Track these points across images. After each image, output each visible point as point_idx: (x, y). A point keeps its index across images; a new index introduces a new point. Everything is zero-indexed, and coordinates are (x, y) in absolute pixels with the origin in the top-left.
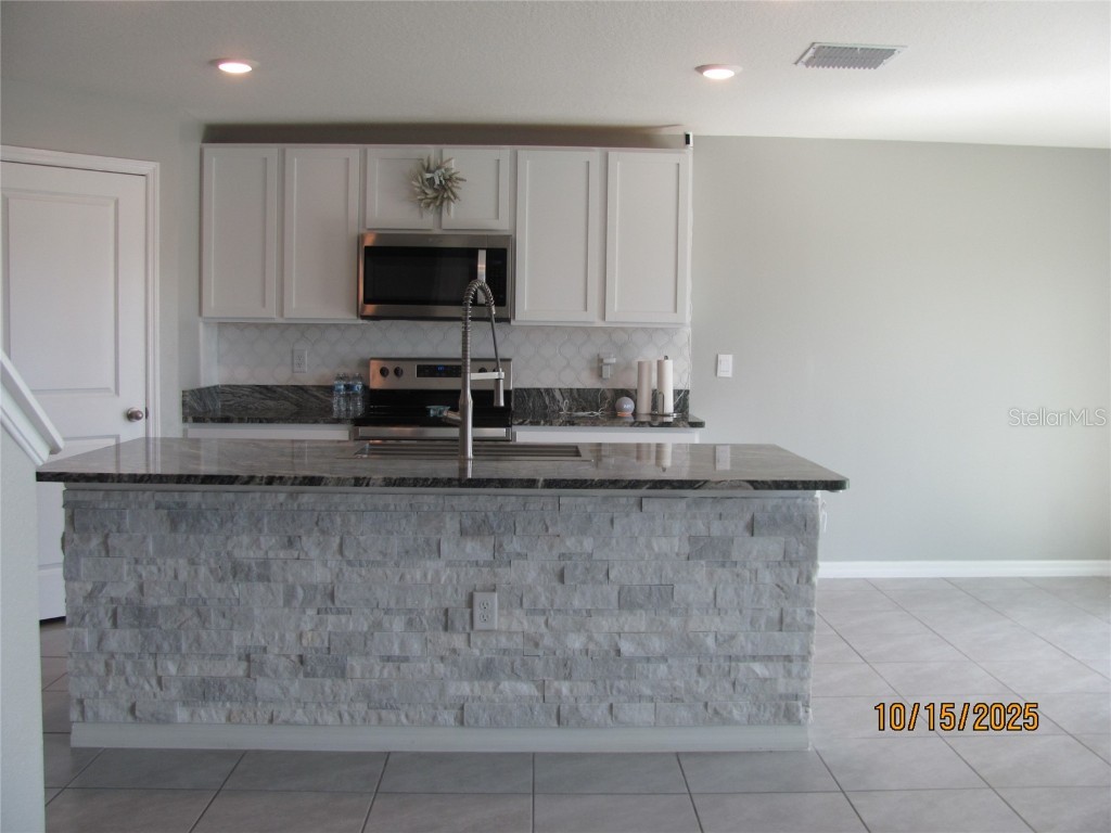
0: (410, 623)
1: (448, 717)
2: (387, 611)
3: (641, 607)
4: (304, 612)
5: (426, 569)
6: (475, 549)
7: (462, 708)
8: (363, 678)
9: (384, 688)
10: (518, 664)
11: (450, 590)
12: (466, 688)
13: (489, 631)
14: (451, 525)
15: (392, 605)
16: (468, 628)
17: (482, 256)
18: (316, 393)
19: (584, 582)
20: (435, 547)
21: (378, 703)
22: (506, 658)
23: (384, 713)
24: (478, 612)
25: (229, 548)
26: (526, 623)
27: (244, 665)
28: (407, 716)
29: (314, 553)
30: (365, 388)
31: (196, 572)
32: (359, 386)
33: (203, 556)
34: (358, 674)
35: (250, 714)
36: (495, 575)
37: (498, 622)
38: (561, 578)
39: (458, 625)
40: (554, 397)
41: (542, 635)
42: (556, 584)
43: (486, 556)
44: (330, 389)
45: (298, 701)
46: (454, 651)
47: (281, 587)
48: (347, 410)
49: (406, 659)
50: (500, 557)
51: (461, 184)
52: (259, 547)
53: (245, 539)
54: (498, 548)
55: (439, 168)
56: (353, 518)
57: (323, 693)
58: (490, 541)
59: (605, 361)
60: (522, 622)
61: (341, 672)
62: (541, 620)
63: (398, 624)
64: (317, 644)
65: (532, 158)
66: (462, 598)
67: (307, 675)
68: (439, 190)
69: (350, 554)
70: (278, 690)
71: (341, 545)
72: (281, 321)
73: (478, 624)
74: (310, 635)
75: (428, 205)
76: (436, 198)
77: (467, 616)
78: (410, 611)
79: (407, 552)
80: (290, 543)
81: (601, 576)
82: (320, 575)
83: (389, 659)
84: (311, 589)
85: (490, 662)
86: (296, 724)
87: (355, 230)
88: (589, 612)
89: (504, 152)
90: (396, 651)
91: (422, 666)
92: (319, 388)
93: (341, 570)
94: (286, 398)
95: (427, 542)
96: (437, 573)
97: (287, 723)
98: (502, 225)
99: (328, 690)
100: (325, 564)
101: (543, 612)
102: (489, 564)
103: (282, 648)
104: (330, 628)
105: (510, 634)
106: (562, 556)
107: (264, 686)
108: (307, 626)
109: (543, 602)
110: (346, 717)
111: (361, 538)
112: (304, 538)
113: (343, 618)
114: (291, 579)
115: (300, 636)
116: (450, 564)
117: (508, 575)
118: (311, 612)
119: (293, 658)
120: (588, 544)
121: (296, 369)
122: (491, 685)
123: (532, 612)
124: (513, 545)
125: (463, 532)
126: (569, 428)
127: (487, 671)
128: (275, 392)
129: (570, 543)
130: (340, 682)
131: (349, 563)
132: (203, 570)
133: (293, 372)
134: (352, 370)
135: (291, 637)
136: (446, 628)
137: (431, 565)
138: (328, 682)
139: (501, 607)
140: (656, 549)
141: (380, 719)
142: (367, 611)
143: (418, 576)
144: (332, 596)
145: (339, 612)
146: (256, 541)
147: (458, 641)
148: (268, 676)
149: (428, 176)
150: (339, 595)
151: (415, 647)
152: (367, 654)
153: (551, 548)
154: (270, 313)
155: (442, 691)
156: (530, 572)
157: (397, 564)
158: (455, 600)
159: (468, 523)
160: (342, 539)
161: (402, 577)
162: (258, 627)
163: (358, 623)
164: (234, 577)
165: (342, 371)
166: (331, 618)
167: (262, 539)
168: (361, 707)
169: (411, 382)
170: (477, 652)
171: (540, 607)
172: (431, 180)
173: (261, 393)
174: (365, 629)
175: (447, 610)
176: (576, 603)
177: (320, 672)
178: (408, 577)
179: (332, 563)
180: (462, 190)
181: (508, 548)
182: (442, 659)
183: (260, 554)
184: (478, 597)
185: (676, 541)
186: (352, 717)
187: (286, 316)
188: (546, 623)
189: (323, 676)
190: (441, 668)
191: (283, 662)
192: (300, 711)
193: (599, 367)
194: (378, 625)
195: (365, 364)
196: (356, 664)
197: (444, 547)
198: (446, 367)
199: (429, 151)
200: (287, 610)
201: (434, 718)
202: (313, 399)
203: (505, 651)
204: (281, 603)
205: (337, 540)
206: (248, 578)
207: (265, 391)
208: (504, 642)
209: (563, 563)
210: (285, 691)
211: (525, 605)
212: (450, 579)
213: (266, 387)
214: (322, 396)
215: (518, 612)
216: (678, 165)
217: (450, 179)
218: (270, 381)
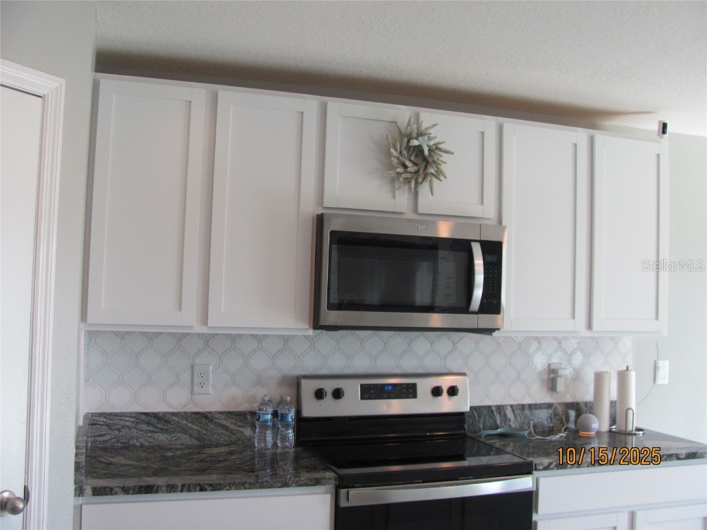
17: (478, 251)
18: (224, 422)
30: (298, 412)
32: (291, 416)
40: (505, 415)
44: (249, 417)
48: (275, 445)
51: (445, 157)
55: (423, 134)
65: (519, 131)
72: (204, 330)
76: (417, 172)
87: (311, 209)
92: (229, 414)
94: (184, 430)
98: (485, 212)
121: (197, 389)
128: (168, 422)
133: (192, 393)
134: (271, 391)
149: (415, 143)
154: (188, 320)
165: (261, 393)
169: (354, 406)
173: (148, 424)
180: (448, 165)
187: (210, 325)
195: (296, 383)
198: (395, 385)
202: (220, 430)
207: (154, 421)
213: (155, 415)
214: (233, 427)
216: (658, 155)
217: (435, 149)
218: (161, 408)
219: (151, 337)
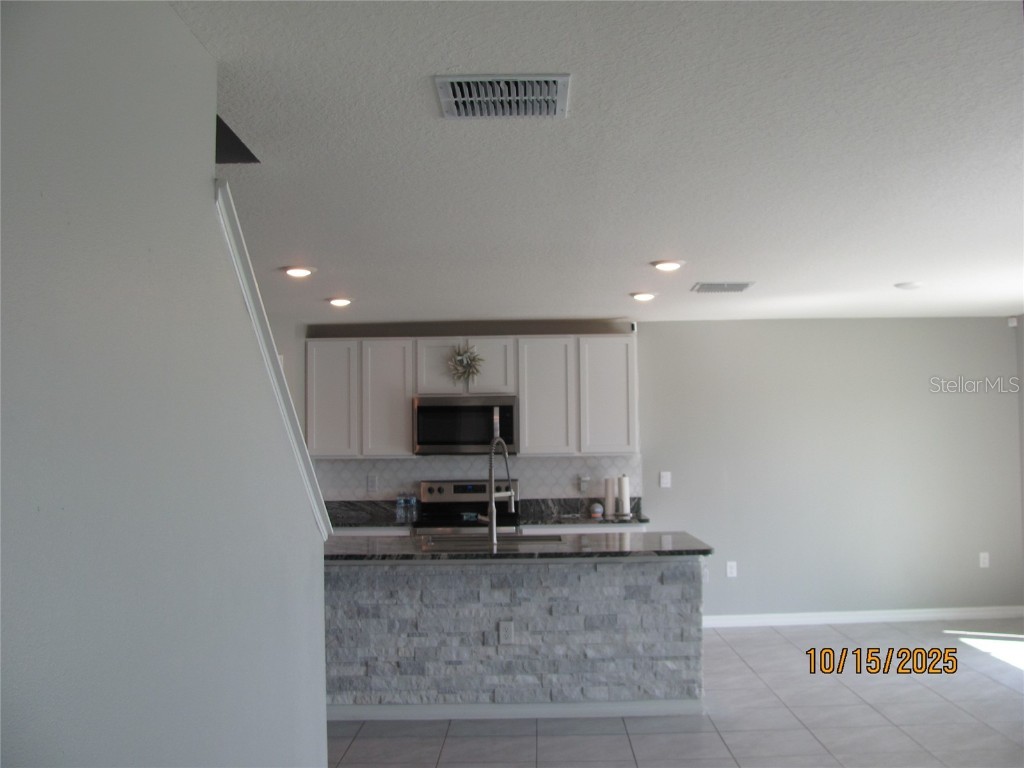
0: (462, 641)
1: (485, 697)
2: (449, 634)
3: (598, 628)
4: (400, 636)
5: (470, 609)
6: (500, 596)
7: (494, 692)
8: (435, 674)
9: (448, 680)
10: (526, 664)
11: (485, 620)
12: (495, 680)
13: (509, 645)
14: (486, 582)
15: (452, 630)
16: (496, 643)
17: (496, 411)
18: (384, 506)
19: (564, 614)
20: (476, 596)
21: (444, 690)
22: (520, 661)
23: (447, 696)
24: (502, 633)
25: (356, 598)
26: (531, 641)
27: (364, 669)
28: (461, 697)
29: (406, 600)
30: (418, 502)
31: (336, 613)
32: (414, 501)
33: (340, 604)
34: (432, 672)
35: (367, 699)
36: (512, 611)
37: (514, 639)
38: (550, 612)
39: (491, 641)
40: (548, 505)
41: (540, 647)
42: (547, 616)
43: (506, 600)
44: (394, 503)
45: (396, 689)
46: (488, 657)
47: (386, 621)
48: (406, 517)
49: (460, 663)
50: (514, 601)
51: (481, 363)
52: (373, 597)
53: (365, 594)
54: (513, 595)
55: (466, 352)
56: (428, 580)
57: (411, 684)
58: (508, 591)
59: (583, 479)
60: (528, 639)
61: (422, 671)
62: (539, 637)
63: (455, 642)
64: (408, 655)
65: (529, 344)
66: (493, 625)
67: (401, 673)
68: (466, 367)
69: (426, 601)
70: (384, 683)
71: (421, 596)
72: (360, 457)
73: (502, 641)
74: (403, 650)
75: (459, 378)
76: (465, 372)
77: (496, 637)
78: (462, 633)
79: (460, 599)
80: (392, 595)
81: (574, 611)
82: (409, 613)
83: (450, 663)
84: (404, 622)
85: (510, 663)
86: (395, 704)
87: (410, 394)
88: (567, 632)
89: (508, 341)
90: (454, 658)
91: (470, 667)
92: (386, 502)
93: (421, 610)
94: (363, 510)
95: (472, 592)
96: (478, 611)
97: (389, 703)
98: (509, 389)
99: (414, 683)
100: (412, 607)
101: (540, 633)
102: (508, 605)
103: (386, 658)
104: (415, 645)
105: (521, 646)
106: (551, 599)
107: (376, 681)
108: (401, 644)
109: (540, 627)
110: (425, 699)
111: (434, 591)
112: (400, 592)
113: (423, 639)
114: (392, 616)
115: (398, 651)
116: (485, 605)
117: (519, 611)
118: (404, 636)
119: (393, 664)
120: (566, 592)
121: (370, 489)
122: (510, 677)
123: (534, 633)
124: (522, 593)
125: (493, 586)
126: (557, 525)
127: (508, 669)
128: (355, 505)
129: (555, 591)
130: (421, 677)
131: (426, 606)
132: (340, 613)
133: (367, 491)
134: (408, 490)
135: (392, 651)
136: (483, 644)
137: (474, 606)
138: (414, 678)
139: (516, 630)
140: (606, 593)
141: (445, 700)
142: (437, 634)
143: (467, 612)
144: (416, 626)
145: (420, 635)
146: (371, 596)
147: (491, 651)
148: (378, 674)
149: (459, 358)
150: (421, 626)
151: (466, 655)
152: (437, 660)
153: (544, 595)
154: (353, 452)
155: (482, 682)
156: (532, 609)
157: (454, 606)
158: (488, 627)
159: (495, 580)
160: (422, 592)
161: (457, 614)
162: (372, 645)
163: (431, 642)
164: (359, 615)
165: (402, 491)
166: (416, 640)
167: (375, 593)
168: (433, 693)
169: (449, 496)
170: (501, 657)
171: (538, 629)
172: (461, 361)
173: (346, 506)
174: (436, 645)
175: (483, 634)
176: (560, 627)
177: (409, 672)
178: (461, 614)
179: (416, 606)
180: (482, 367)
181: (519, 595)
182: (482, 662)
183: (374, 602)
184: (503, 625)
185: (617, 589)
186: (428, 698)
187: (365, 453)
188: (543, 640)
189: (412, 674)
190: (481, 668)
191: (387, 667)
192: (397, 696)
193: (578, 483)
194: (443, 643)
195: (417, 485)
196: (430, 666)
197: (482, 595)
198: (473, 486)
199: (458, 341)
200: (389, 635)
201: (477, 698)
202: (382, 510)
203: (519, 657)
204: (386, 630)
205: (419, 593)
206: (367, 616)
207: (348, 505)
208: (518, 651)
209: (551, 603)
210: (388, 683)
211: (530, 628)
212: (485, 614)
213: (349, 502)
214: (388, 508)
215: (526, 633)
216: (627, 345)
217: (473, 359)
218: (352, 498)
219: (346, 462)
